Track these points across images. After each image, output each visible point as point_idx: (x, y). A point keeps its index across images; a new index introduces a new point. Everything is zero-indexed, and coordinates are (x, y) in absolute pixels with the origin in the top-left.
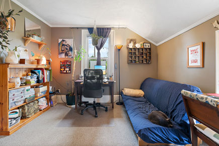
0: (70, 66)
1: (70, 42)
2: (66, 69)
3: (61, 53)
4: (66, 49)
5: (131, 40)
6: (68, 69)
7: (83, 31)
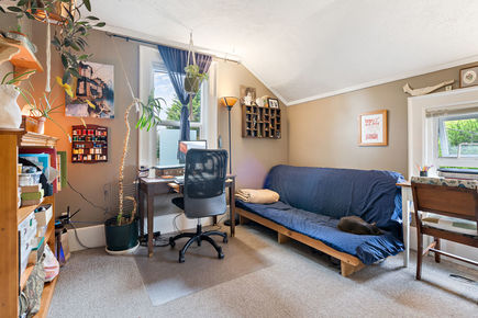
0: (103, 142)
1: (104, 73)
2: (92, 151)
3: (75, 102)
4: (94, 92)
5: (248, 90)
6: (98, 151)
7: (143, 49)
